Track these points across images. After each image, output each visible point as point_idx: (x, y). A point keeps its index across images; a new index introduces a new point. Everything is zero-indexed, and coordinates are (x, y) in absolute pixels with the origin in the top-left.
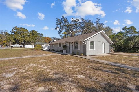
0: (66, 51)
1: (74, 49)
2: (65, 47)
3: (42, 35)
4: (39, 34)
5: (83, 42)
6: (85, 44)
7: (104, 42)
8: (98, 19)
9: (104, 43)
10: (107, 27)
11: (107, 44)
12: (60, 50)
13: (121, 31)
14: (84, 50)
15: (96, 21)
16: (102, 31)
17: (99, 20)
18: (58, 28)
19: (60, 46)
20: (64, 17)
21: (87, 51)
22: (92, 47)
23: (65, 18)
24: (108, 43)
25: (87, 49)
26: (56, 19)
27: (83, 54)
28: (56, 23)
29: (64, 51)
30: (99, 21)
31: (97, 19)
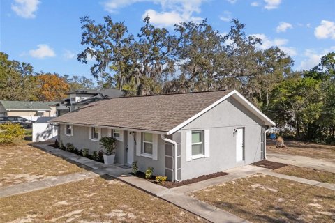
0: (113, 156)
1: (139, 154)
2: (110, 142)
3: (29, 68)
4: (16, 64)
5: (167, 140)
6: (174, 145)
7: (242, 125)
8: (236, 22)
9: (244, 128)
10: (271, 50)
11: (255, 131)
12: (95, 153)
13: (316, 68)
14: (169, 163)
15: (232, 31)
16: (235, 92)
17: (240, 27)
18: (89, 56)
19: (95, 136)
20: (110, 21)
21: (179, 166)
22: (199, 149)
23: (114, 22)
24: (259, 127)
25: (179, 159)
26: (82, 20)
27: (165, 178)
28: (84, 34)
29: (105, 157)
30: (242, 30)
31: (234, 24)
